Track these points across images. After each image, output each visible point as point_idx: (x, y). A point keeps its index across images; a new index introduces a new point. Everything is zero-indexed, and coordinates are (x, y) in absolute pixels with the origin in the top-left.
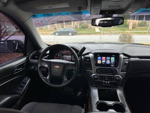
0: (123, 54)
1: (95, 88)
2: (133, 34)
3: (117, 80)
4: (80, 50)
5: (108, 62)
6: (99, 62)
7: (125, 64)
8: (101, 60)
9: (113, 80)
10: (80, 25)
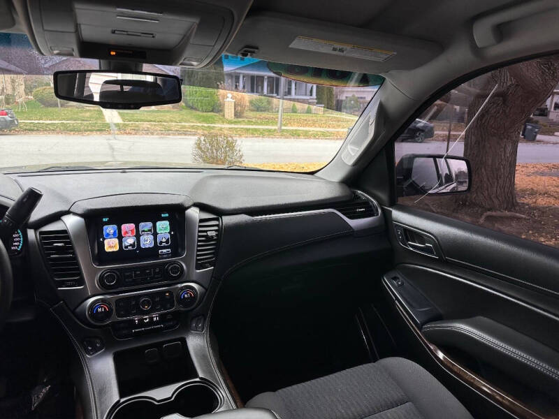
0: (196, 205)
1: (101, 355)
2: (240, 135)
3: (183, 301)
4: (11, 204)
5: (147, 241)
6: (111, 245)
7: (209, 239)
8: (120, 238)
9: (168, 306)
10: (29, 90)
